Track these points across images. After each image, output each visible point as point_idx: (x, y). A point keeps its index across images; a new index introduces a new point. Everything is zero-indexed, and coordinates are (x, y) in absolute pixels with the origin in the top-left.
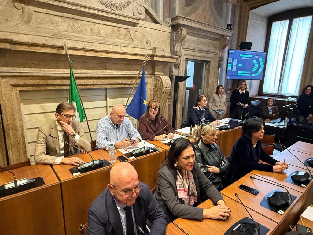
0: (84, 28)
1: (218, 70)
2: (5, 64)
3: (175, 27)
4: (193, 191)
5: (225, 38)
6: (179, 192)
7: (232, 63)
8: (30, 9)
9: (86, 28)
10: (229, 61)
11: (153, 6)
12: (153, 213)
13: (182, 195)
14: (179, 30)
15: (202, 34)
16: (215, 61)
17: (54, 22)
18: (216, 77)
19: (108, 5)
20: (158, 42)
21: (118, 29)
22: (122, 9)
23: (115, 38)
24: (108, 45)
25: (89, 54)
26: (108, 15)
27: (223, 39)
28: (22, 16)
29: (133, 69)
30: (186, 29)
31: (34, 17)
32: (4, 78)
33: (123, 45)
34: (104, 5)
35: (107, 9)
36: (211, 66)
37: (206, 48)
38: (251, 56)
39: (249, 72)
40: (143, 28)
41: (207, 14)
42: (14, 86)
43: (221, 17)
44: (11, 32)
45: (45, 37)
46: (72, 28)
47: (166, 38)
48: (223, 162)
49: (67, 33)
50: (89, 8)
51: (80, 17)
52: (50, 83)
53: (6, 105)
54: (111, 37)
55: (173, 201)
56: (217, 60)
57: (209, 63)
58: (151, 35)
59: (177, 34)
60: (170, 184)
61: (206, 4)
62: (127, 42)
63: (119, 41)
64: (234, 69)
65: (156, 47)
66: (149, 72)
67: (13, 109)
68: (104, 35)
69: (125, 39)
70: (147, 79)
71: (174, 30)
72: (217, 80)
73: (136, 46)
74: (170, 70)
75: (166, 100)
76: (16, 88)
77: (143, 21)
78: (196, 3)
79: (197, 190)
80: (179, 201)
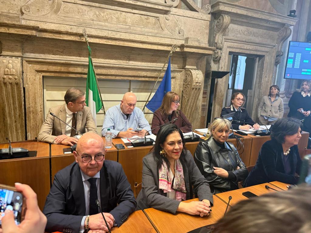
0: (110, 17)
1: (275, 67)
2: (32, 51)
3: (216, 15)
4: (181, 186)
5: (285, 28)
6: (161, 183)
7: (294, 58)
9: (113, 16)
10: (289, 56)
12: (121, 194)
13: (163, 186)
14: (221, 18)
15: (254, 22)
16: (272, 56)
17: (81, 11)
18: (273, 76)
20: (194, 32)
21: (146, 18)
23: (142, 27)
24: (134, 35)
25: (111, 42)
26: (136, 3)
27: (283, 28)
28: (52, 6)
30: (229, 17)
31: (62, 7)
32: (30, 64)
33: (150, 34)
36: (265, 62)
37: (257, 40)
40: (175, 16)
42: (38, 71)
43: (282, 2)
44: (40, 21)
45: (70, 25)
46: (98, 16)
47: (203, 28)
48: (238, 167)
49: (92, 21)
51: (107, 5)
52: (72, 70)
53: (30, 88)
54: (138, 26)
55: (149, 189)
56: (274, 54)
57: (263, 58)
58: (185, 23)
59: (218, 22)
60: (151, 171)
62: (156, 31)
63: (146, 30)
64: (297, 66)
65: (189, 36)
66: (179, 66)
67: (35, 93)
68: (130, 24)
69: (154, 28)
70: (176, 74)
71: (215, 18)
72: (274, 79)
73: (166, 36)
74: (206, 64)
75: (197, 98)
76: (40, 73)
77: (176, 9)
79: (186, 186)
80: (156, 191)
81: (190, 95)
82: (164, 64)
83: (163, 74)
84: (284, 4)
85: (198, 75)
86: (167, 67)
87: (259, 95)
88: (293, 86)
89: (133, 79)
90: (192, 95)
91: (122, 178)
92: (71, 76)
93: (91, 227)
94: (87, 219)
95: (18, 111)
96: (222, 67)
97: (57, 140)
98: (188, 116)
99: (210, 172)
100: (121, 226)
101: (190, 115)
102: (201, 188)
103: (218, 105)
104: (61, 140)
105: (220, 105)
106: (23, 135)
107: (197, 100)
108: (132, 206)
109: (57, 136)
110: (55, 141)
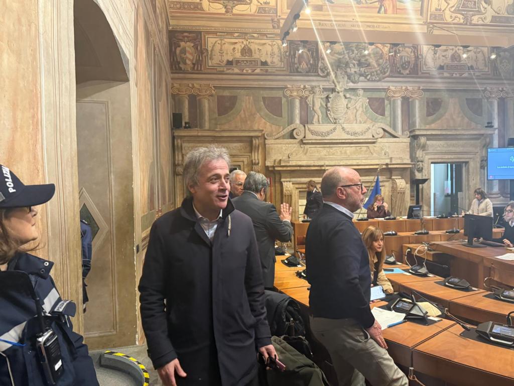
1: (482, 170)
3: (415, 137)
9: (337, 151)
11: (392, 126)
14: (418, 139)
15: (450, 137)
16: (476, 162)
17: (318, 151)
19: (353, 135)
20: (397, 152)
21: (360, 148)
22: (363, 135)
23: (357, 154)
26: (352, 141)
27: (483, 137)
28: (304, 151)
29: (372, 175)
30: (425, 138)
31: (309, 150)
32: (293, 184)
34: (350, 135)
35: (353, 137)
36: (470, 167)
37: (459, 150)
40: (381, 143)
41: (458, 117)
43: (480, 116)
46: (329, 152)
47: (404, 148)
49: (325, 156)
50: (339, 140)
54: (354, 154)
56: (479, 160)
57: (468, 164)
58: (389, 147)
59: (417, 142)
62: (367, 156)
63: (360, 156)
65: (393, 156)
66: (387, 177)
67: (295, 200)
68: (349, 154)
69: (366, 154)
70: (384, 183)
71: (414, 140)
73: (374, 158)
74: (411, 174)
75: (403, 200)
76: (298, 190)
77: (381, 139)
78: (441, 111)
81: (397, 198)
82: (374, 177)
83: (374, 184)
84: (482, 117)
86: (376, 179)
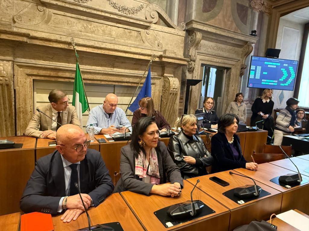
0: (96, 29)
1: (240, 78)
2: (23, 56)
3: (190, 32)
4: (155, 172)
5: (248, 45)
6: (137, 169)
7: (255, 71)
8: (50, 11)
9: (99, 29)
10: (251, 69)
11: (168, 12)
12: (99, 178)
13: (139, 172)
14: (194, 34)
15: (221, 39)
16: (237, 69)
17: (70, 23)
18: (238, 85)
19: (121, 9)
20: (171, 45)
21: (129, 31)
22: (135, 13)
24: (118, 45)
25: (97, 51)
26: (120, 18)
27: (246, 45)
28: (43, 17)
29: (142, 69)
30: (201, 34)
31: (53, 18)
32: (21, 68)
33: (133, 46)
34: (117, 9)
35: (120, 13)
36: (231, 74)
37: (226, 54)
38: (279, 64)
39: (276, 81)
40: (154, 31)
41: (228, 20)
42: (29, 75)
43: (245, 24)
44: (31, 30)
45: (60, 35)
46: (86, 28)
47: (179, 42)
49: (80, 32)
50: (102, 11)
51: (94, 19)
52: (61, 75)
53: (21, 91)
54: (122, 38)
55: (126, 174)
56: (239, 67)
57: (230, 70)
58: (163, 38)
59: (192, 38)
60: (128, 159)
61: (227, 10)
62: (138, 43)
63: (130, 42)
64: (258, 77)
65: (167, 49)
66: (159, 74)
67: (25, 95)
68: (115, 36)
69: (136, 40)
70: (156, 80)
71: (189, 35)
72: (239, 88)
73: (146, 48)
74: (182, 74)
75: (174, 102)
76: (30, 77)
77: (155, 25)
78: (216, 9)
79: (160, 172)
80: (133, 176)
81: (168, 99)
82: (144, 72)
83: (144, 81)
84: (246, 25)
85: (175, 82)
86: (147, 74)
87: (227, 101)
88: (255, 94)
89: (117, 84)
90: (170, 99)
91: (100, 163)
92: (60, 80)
93: (69, 206)
94: (65, 199)
95: (8, 111)
96: (195, 77)
97: (43, 135)
98: (167, 119)
99: (180, 160)
100: (98, 206)
101: (169, 117)
102: (172, 174)
103: (193, 109)
104: (47, 134)
105: (194, 109)
106: (13, 133)
107: (174, 104)
108: (109, 189)
109: (43, 131)
110: (41, 136)
